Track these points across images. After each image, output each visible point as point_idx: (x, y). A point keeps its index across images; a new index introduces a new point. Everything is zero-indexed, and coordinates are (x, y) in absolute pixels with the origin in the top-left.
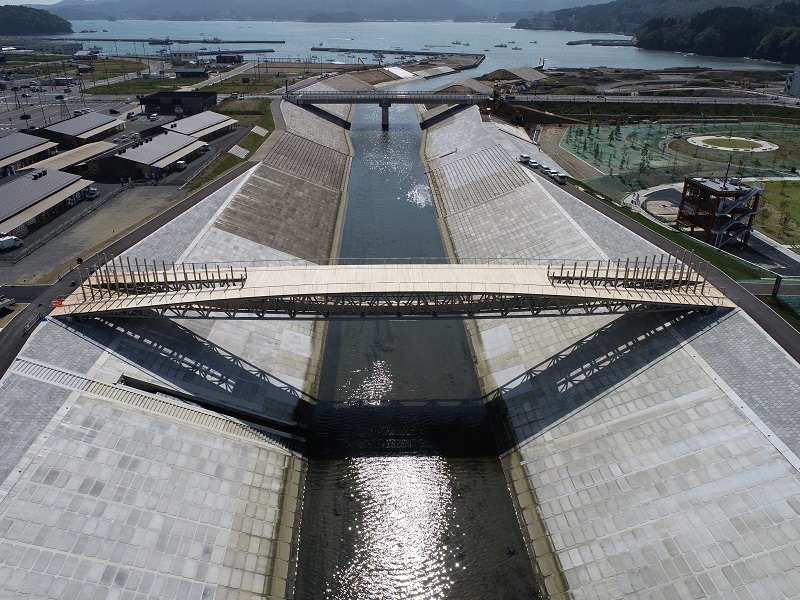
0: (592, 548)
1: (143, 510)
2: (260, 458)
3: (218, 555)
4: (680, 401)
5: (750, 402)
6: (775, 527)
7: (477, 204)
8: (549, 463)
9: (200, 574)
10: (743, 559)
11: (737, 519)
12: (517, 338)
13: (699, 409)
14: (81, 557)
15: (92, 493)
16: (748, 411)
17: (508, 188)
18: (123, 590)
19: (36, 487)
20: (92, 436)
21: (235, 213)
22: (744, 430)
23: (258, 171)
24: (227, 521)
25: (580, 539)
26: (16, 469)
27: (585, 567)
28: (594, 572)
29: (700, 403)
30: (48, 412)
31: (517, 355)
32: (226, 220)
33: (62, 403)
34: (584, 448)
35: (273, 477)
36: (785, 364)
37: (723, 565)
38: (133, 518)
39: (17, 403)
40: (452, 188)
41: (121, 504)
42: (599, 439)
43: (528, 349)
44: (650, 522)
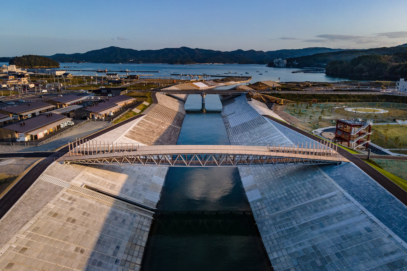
0: (282, 251)
1: (92, 230)
2: (141, 219)
3: (123, 248)
4: (323, 197)
5: (353, 195)
6: (358, 237)
7: (242, 132)
8: (266, 223)
9: (115, 254)
10: (344, 250)
11: (343, 236)
12: (256, 179)
13: (331, 199)
14: (67, 243)
15: (71, 222)
16: (351, 198)
17: (256, 125)
18: (83, 255)
19: (49, 218)
20: (72, 203)
21: (134, 132)
22: (349, 205)
23: (145, 118)
24: (127, 238)
25: (277, 248)
26: (41, 211)
27: (279, 258)
28: (282, 259)
29: (331, 197)
30: (54, 193)
31: (256, 185)
32: (130, 135)
33: (60, 191)
34: (282, 216)
35: (146, 226)
36: (368, 181)
37: (336, 252)
38: (88, 232)
39: (41, 189)
40: (232, 127)
41: (83, 227)
42: (288, 213)
43: (261, 183)
44: (307, 240)
